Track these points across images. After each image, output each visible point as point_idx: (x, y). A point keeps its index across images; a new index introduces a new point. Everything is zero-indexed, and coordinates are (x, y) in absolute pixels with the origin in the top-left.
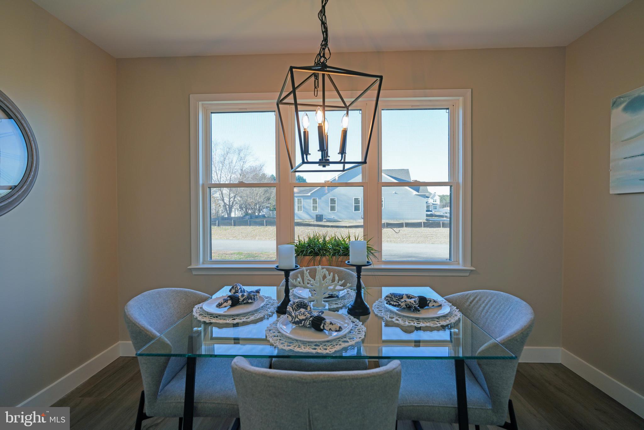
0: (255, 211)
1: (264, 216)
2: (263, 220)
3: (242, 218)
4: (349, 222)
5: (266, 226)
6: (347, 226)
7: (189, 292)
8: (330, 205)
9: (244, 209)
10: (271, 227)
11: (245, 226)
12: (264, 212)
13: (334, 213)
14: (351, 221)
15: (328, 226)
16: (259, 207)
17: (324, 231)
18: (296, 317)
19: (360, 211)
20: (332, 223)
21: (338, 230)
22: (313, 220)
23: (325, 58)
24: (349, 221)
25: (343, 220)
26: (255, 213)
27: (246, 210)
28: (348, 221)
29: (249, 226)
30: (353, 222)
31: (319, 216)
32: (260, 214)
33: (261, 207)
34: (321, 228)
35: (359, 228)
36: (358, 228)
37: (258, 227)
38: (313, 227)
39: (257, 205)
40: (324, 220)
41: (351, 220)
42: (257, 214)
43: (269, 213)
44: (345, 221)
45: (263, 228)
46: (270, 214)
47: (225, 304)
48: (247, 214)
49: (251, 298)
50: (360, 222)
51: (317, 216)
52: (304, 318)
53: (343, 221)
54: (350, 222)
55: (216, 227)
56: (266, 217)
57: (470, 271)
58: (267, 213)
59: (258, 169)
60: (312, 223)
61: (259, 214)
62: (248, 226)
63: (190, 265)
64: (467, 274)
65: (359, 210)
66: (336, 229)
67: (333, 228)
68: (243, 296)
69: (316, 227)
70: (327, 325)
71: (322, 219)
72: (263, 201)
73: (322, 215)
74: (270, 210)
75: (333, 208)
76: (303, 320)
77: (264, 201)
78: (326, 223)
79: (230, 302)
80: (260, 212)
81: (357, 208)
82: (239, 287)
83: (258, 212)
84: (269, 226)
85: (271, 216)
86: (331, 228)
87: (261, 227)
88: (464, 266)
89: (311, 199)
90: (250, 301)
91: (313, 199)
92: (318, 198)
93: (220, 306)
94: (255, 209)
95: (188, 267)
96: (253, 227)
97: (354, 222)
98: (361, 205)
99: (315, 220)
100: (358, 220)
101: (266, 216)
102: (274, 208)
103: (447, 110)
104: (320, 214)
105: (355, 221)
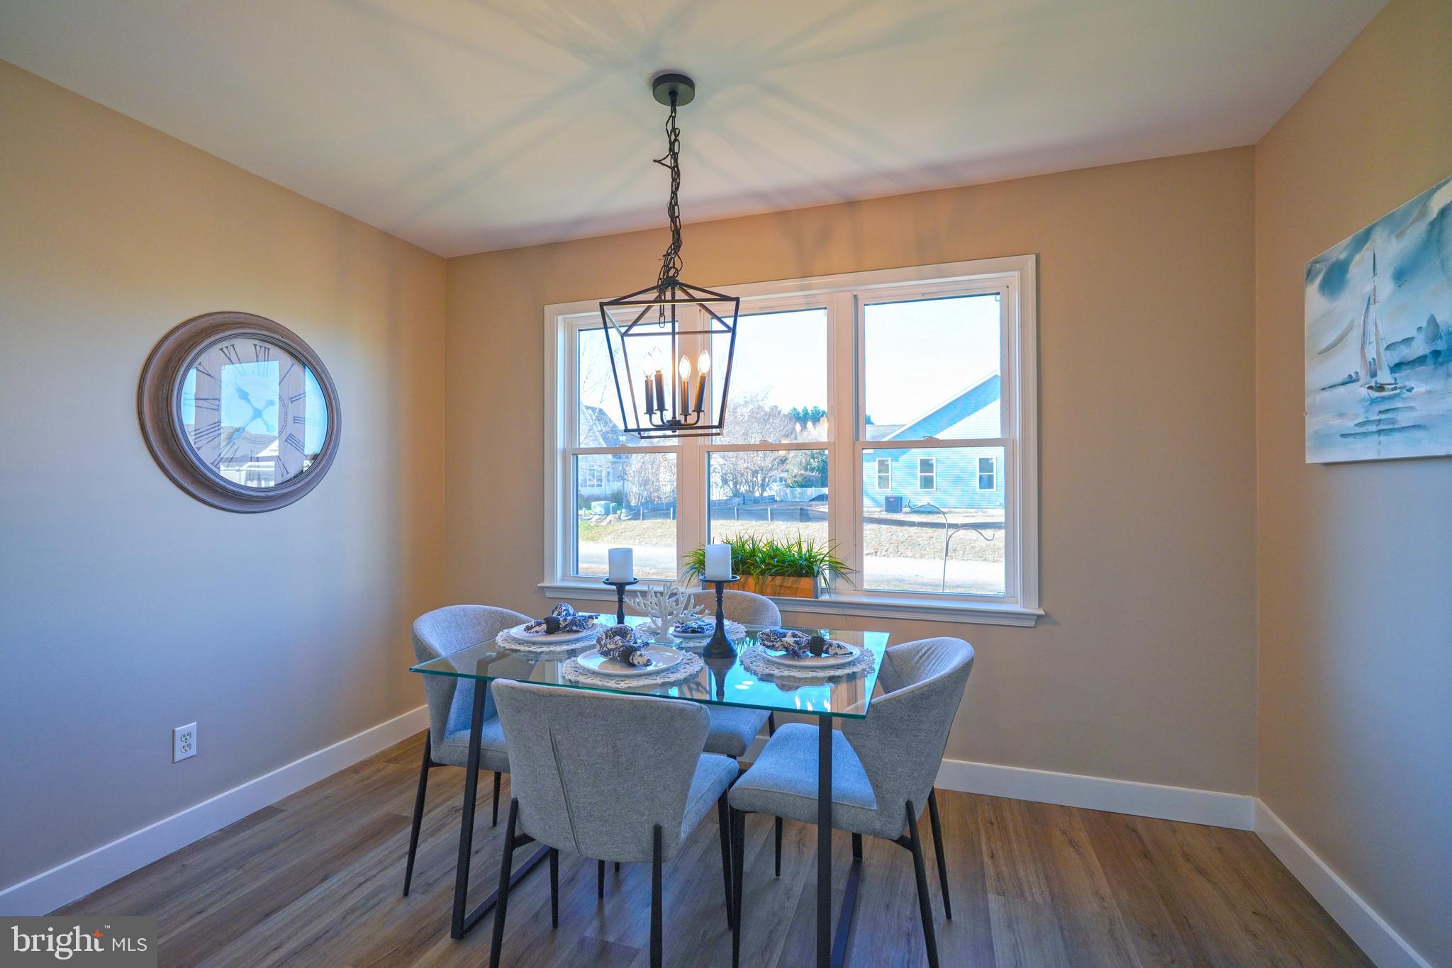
0: (753, 489)
1: (772, 499)
2: (764, 507)
3: (726, 502)
4: (965, 515)
5: (772, 520)
6: (958, 524)
7: (508, 614)
8: (919, 474)
9: (731, 485)
10: (781, 523)
11: (727, 519)
12: (774, 490)
13: (928, 493)
14: (970, 513)
15: (912, 524)
16: (763, 480)
17: (901, 534)
18: (605, 645)
19: (995, 489)
20: (923, 516)
21: (936, 533)
22: (878, 509)
23: (677, 269)
24: (966, 512)
25: (952, 510)
26: (753, 492)
27: (735, 484)
28: (964, 512)
29: (735, 521)
30: (974, 514)
31: (893, 500)
32: (765, 494)
33: (767, 480)
34: (894, 528)
35: (988, 530)
36: (985, 529)
37: (754, 521)
38: (877, 525)
39: (759, 475)
40: (905, 510)
41: (972, 510)
42: (757, 494)
43: (785, 492)
44: (957, 513)
45: (765, 525)
46: (787, 494)
47: (537, 628)
48: (736, 494)
49: (576, 626)
50: (992, 516)
51: (887, 499)
52: (614, 647)
53: (951, 512)
54: (968, 514)
55: (669, 520)
56: (776, 501)
57: (1036, 617)
58: (780, 492)
59: (760, 398)
60: (877, 516)
61: (761, 495)
62: (734, 519)
63: (542, 581)
64: (1032, 624)
65: (990, 485)
66: (929, 531)
67: (924, 528)
68: (565, 620)
69: (883, 526)
70: (636, 656)
71: (901, 507)
72: (770, 466)
73: (901, 498)
74: (787, 486)
75: (927, 483)
76: (612, 649)
77: (773, 466)
78: (908, 515)
79: (544, 626)
80: (763, 490)
81: (987, 482)
82: (564, 608)
83: (760, 489)
84: (777, 520)
85: (790, 499)
86: (920, 528)
87: (761, 522)
88: (1024, 607)
89: (875, 461)
90: (574, 628)
91: (879, 461)
92: (890, 459)
93: (529, 629)
94: (753, 484)
95: (539, 585)
96: (744, 522)
97: (980, 514)
98: (999, 476)
99: (884, 508)
100: (988, 510)
101: (777, 498)
102: (795, 482)
103: (998, 297)
104: (897, 495)
105: (982, 511)
